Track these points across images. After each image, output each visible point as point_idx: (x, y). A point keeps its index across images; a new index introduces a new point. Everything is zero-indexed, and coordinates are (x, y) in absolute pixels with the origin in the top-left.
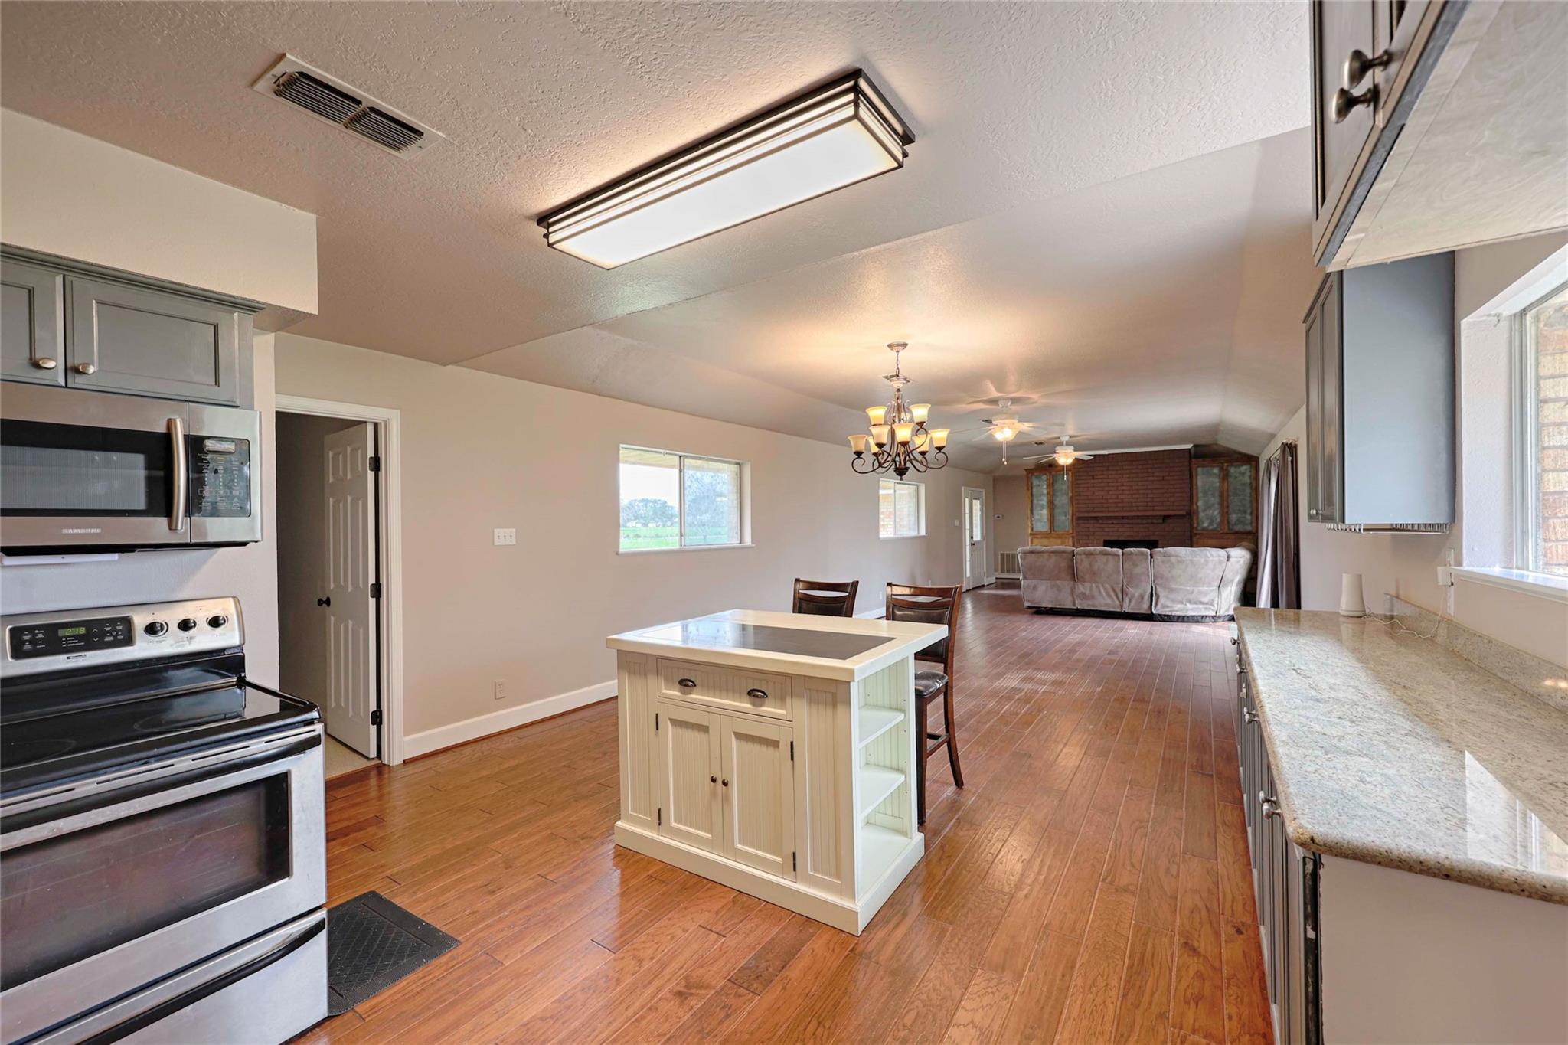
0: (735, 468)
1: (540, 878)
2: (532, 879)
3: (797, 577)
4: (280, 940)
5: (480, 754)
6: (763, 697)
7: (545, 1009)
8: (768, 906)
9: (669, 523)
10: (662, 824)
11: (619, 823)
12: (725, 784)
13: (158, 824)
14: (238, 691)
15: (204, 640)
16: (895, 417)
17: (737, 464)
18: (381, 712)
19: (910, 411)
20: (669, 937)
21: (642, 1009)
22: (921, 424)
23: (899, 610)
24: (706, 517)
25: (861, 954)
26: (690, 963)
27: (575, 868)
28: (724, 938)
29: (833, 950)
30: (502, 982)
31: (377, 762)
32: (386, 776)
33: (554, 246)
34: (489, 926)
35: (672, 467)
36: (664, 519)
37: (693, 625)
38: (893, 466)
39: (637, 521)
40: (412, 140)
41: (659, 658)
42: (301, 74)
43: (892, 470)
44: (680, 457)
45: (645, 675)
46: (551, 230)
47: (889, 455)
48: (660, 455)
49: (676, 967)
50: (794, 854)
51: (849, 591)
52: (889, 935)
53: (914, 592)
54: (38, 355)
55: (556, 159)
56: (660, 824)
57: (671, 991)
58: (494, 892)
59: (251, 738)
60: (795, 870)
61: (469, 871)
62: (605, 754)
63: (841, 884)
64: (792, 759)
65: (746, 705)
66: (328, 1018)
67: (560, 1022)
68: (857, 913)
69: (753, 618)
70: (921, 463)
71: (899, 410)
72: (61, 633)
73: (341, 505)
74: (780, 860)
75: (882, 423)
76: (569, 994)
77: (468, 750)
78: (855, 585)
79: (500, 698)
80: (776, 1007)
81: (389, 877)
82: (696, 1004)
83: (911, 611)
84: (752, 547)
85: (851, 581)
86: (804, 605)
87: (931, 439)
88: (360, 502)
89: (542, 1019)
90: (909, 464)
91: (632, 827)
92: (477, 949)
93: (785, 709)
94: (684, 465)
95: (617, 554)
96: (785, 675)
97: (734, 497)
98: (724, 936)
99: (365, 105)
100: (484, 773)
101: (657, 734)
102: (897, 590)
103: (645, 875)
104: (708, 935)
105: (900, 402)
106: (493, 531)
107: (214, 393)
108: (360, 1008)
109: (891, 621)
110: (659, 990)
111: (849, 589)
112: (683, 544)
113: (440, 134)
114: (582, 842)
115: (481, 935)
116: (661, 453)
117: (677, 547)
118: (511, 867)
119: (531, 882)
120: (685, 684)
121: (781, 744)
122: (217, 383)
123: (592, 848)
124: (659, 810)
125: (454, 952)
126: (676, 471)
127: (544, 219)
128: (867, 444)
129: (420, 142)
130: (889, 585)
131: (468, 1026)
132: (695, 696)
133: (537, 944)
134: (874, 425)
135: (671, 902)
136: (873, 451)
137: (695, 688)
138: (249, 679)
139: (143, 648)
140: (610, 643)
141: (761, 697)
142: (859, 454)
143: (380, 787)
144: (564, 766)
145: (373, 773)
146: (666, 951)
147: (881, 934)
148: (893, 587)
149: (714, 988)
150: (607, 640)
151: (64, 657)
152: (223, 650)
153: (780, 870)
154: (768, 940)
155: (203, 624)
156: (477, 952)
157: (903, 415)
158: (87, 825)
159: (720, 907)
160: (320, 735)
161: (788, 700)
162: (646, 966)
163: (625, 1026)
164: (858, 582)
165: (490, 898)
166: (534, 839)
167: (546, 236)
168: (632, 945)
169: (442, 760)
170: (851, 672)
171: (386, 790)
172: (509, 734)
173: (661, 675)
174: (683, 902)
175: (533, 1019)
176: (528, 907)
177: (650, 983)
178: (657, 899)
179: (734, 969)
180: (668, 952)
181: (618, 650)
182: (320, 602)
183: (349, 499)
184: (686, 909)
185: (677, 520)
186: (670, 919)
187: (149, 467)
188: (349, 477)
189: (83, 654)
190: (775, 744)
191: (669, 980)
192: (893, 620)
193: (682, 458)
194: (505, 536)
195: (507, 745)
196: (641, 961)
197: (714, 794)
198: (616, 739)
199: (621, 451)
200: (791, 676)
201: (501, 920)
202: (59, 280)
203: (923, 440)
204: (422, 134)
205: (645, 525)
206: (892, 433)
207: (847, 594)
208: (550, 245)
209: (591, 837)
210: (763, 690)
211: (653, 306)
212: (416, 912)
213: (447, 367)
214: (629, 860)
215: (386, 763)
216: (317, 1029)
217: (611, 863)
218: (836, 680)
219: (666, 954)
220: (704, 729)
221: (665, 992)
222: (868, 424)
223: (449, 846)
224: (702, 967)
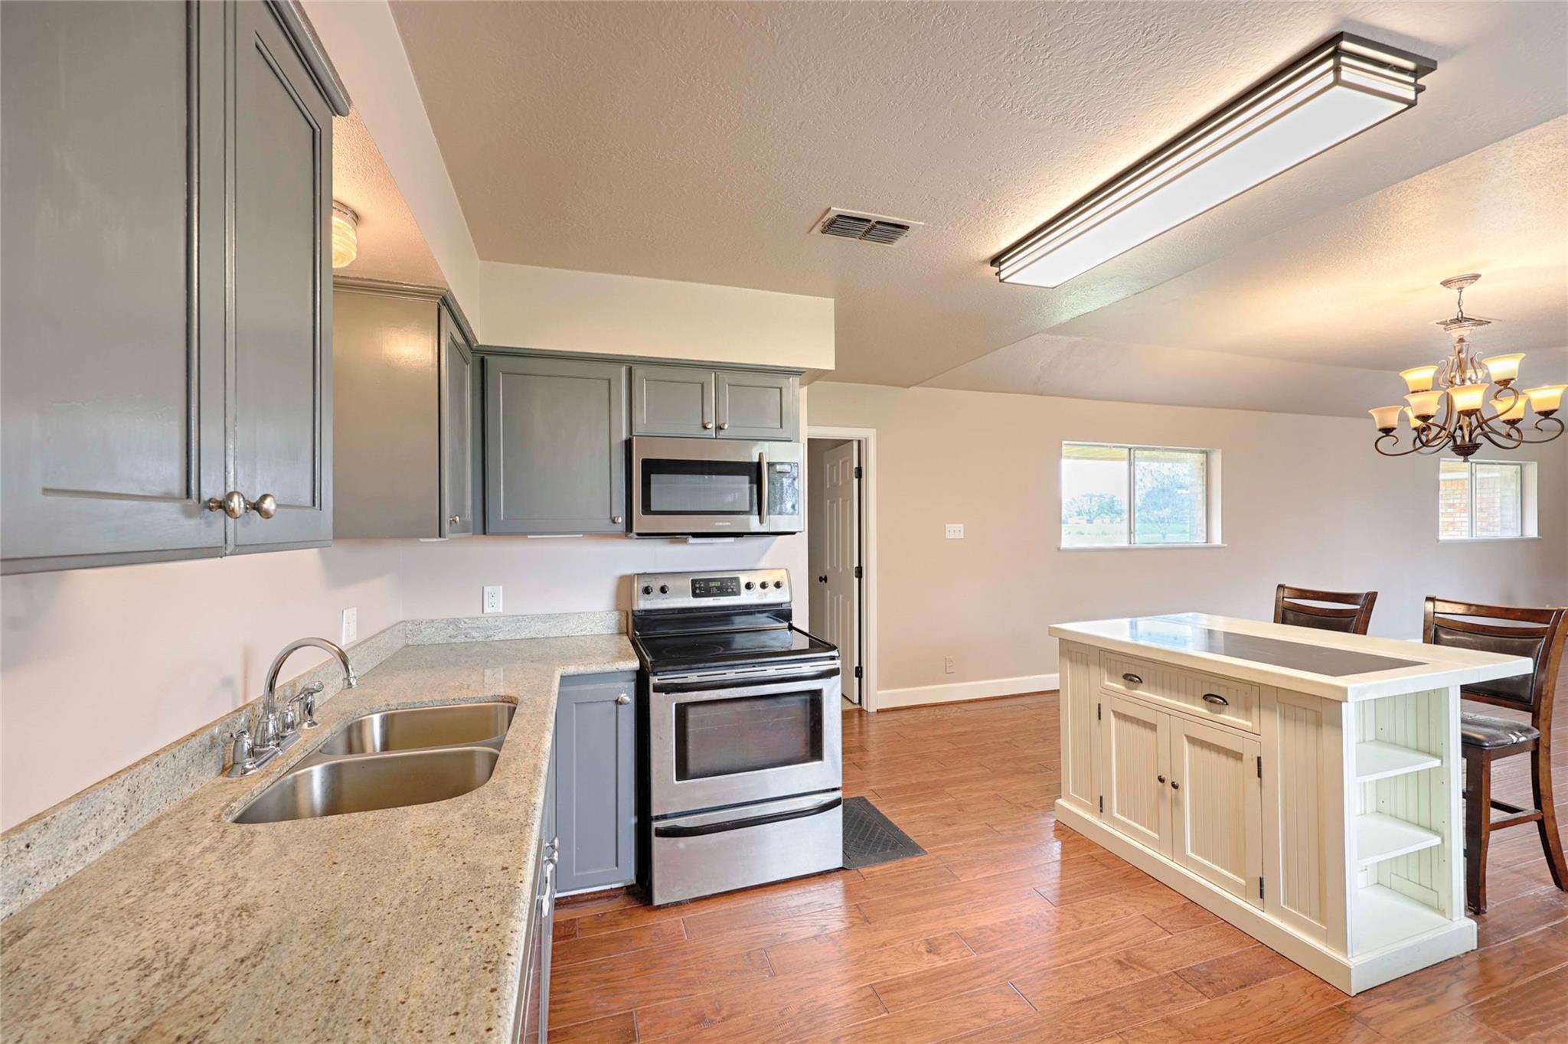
0: (1200, 457)
1: (987, 826)
2: (982, 825)
3: (1281, 583)
4: (816, 802)
5: (934, 717)
6: (1222, 704)
7: (995, 924)
8: (1226, 925)
9: (1118, 520)
10: (1104, 810)
11: (1059, 801)
12: (1175, 786)
13: (760, 705)
14: (789, 633)
15: (772, 597)
16: (1454, 377)
17: (1202, 452)
18: (861, 668)
19: (1482, 366)
20: (1110, 913)
21: (1081, 960)
22: (1505, 383)
23: (1447, 633)
24: (1166, 512)
25: (1353, 1015)
26: (1131, 942)
27: (1018, 828)
28: (1170, 936)
29: (1312, 996)
30: (959, 892)
31: (859, 707)
32: (865, 718)
33: (1005, 281)
34: (947, 849)
35: (1123, 459)
36: (1112, 515)
37: (1143, 624)
38: (1451, 444)
39: (1080, 517)
40: (900, 234)
41: (1101, 650)
42: (839, 216)
43: (1448, 449)
44: (1130, 449)
45: (1087, 665)
46: (1002, 267)
47: (1443, 428)
48: (1108, 449)
49: (1118, 939)
50: (1261, 880)
51: (1361, 603)
52: (1400, 1012)
53: (1477, 611)
54: (706, 422)
55: (1008, 213)
56: (1101, 811)
57: (1111, 957)
58: (950, 825)
59: (803, 662)
60: (1261, 897)
61: (930, 804)
62: (1045, 740)
63: (1327, 931)
64: (1259, 775)
65: (1201, 709)
66: (842, 868)
67: (1008, 938)
68: (1350, 969)
69: (1221, 624)
70: (1509, 436)
71: (1461, 367)
72: (712, 584)
73: (835, 505)
74: (1242, 881)
75: (1430, 386)
76: (1015, 922)
77: (924, 712)
78: (1372, 598)
79: (949, 673)
80: (1231, 1016)
81: (873, 791)
82: (1137, 978)
83: (1470, 637)
84: (1224, 547)
85: (1365, 591)
86: (1290, 616)
87: (1529, 402)
88: (848, 503)
89: (992, 930)
90: (1481, 439)
91: (1072, 806)
92: (938, 861)
93: (1250, 720)
94: (1134, 457)
95: (1059, 549)
96: (1251, 684)
97: (1199, 489)
98: (1171, 934)
99: (873, 221)
100: (938, 732)
101: (1099, 723)
102: (1441, 607)
103: (1086, 854)
104: (1153, 926)
105: (1463, 356)
106: (945, 527)
107: (779, 434)
108: (864, 870)
109: (1433, 645)
110: (1099, 952)
111: (1361, 601)
112: (1132, 542)
113: (921, 223)
114: (1024, 808)
115: (942, 853)
116: (1107, 446)
117: (1125, 544)
118: (963, 810)
119: (979, 827)
120: (1130, 678)
121: (1244, 757)
122: (781, 427)
123: (1032, 817)
124: (1101, 798)
125: (923, 858)
126: (1125, 464)
127: (996, 260)
128: (1404, 418)
129: (907, 233)
130: (1428, 599)
131: (936, 911)
132: (1140, 692)
133: (985, 875)
134: (1413, 392)
135: (1112, 885)
136: (1413, 426)
137: (1141, 684)
138: (794, 625)
139: (745, 598)
140: (1052, 631)
141: (1220, 703)
142: (1387, 431)
143: (861, 726)
144: (1006, 742)
145: (856, 715)
146: (1106, 923)
147: (1389, 1007)
148: (1437, 603)
149: (1158, 973)
150: (1050, 628)
151: (711, 599)
152: (781, 604)
153: (1245, 893)
154: (1225, 955)
155: (771, 586)
156: (939, 864)
157: (1470, 373)
158: (732, 696)
159: (1167, 907)
160: (838, 669)
161: (1255, 712)
162: (1085, 928)
163: (1065, 966)
164: (1376, 593)
165: (947, 828)
166: (984, 793)
167: (998, 274)
168: (1072, 906)
169: (905, 715)
170: (1344, 691)
171: (865, 729)
172: (959, 705)
173: (1104, 667)
174: (1126, 889)
175: (985, 927)
176: (978, 845)
177: (1090, 942)
178: (1097, 878)
179: (1181, 966)
180: (1109, 925)
181: (1060, 639)
182: (821, 579)
183: (841, 500)
184: (1128, 895)
185: (1126, 516)
186: (1111, 899)
187: (751, 482)
188: (840, 483)
189: (718, 598)
190: (1238, 756)
191: (1110, 947)
192: (1435, 644)
193: (1132, 450)
194: (955, 531)
195: (955, 714)
196: (1081, 922)
197: (1161, 794)
198: (1058, 728)
199: (1064, 447)
200: (1259, 685)
201: (955, 847)
202: (713, 375)
203: (1511, 403)
204: (908, 227)
205: (1090, 521)
206: (1449, 402)
207: (1358, 607)
208: (1001, 281)
209: (1032, 807)
210: (1222, 696)
211: (1099, 307)
212: (895, 820)
213: (911, 388)
214: (1069, 837)
215: (865, 708)
216: (837, 873)
217: (1052, 834)
218: (1321, 697)
219: (1106, 926)
220: (1153, 727)
221: (1106, 954)
222: (1401, 393)
223: (914, 782)
224: (1144, 950)
